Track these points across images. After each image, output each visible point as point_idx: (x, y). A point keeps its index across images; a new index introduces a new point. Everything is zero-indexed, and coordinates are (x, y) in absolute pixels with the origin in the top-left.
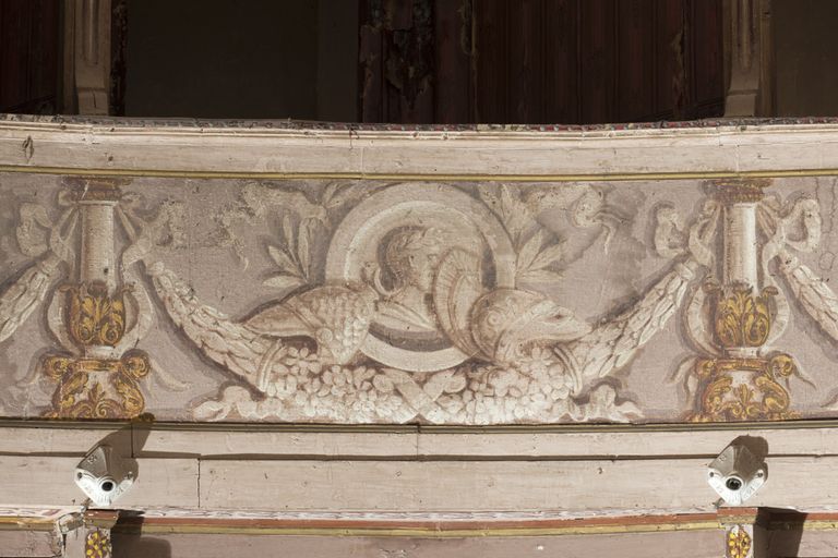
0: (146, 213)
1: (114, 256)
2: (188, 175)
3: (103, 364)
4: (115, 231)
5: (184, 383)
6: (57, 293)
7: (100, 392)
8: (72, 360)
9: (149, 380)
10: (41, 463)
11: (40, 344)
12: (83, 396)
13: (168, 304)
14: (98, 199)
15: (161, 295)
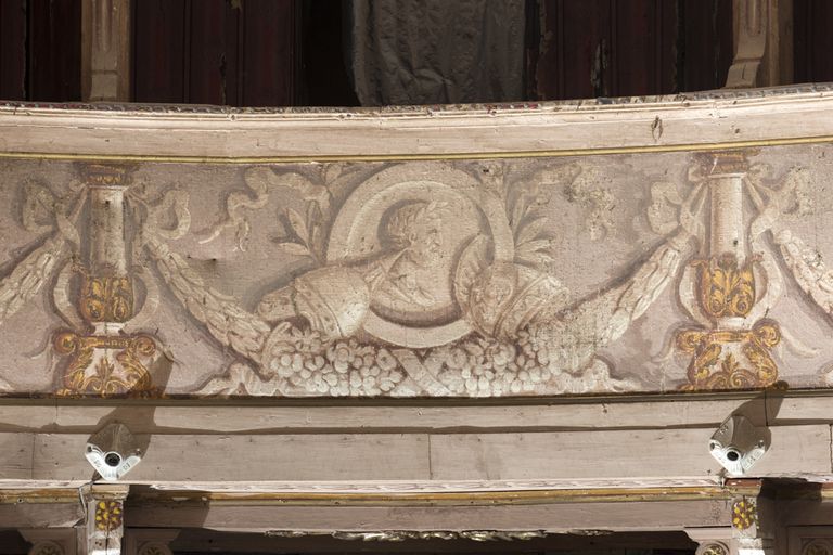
0: (773, 181)
1: (742, 228)
2: (813, 140)
3: (735, 335)
4: (743, 202)
5: (814, 349)
6: (688, 268)
7: (733, 363)
8: (704, 333)
9: (780, 348)
10: (677, 435)
11: (673, 319)
12: (717, 368)
13: (795, 271)
14: (727, 172)
15: (789, 263)
